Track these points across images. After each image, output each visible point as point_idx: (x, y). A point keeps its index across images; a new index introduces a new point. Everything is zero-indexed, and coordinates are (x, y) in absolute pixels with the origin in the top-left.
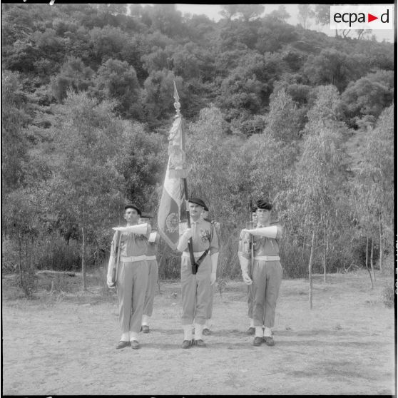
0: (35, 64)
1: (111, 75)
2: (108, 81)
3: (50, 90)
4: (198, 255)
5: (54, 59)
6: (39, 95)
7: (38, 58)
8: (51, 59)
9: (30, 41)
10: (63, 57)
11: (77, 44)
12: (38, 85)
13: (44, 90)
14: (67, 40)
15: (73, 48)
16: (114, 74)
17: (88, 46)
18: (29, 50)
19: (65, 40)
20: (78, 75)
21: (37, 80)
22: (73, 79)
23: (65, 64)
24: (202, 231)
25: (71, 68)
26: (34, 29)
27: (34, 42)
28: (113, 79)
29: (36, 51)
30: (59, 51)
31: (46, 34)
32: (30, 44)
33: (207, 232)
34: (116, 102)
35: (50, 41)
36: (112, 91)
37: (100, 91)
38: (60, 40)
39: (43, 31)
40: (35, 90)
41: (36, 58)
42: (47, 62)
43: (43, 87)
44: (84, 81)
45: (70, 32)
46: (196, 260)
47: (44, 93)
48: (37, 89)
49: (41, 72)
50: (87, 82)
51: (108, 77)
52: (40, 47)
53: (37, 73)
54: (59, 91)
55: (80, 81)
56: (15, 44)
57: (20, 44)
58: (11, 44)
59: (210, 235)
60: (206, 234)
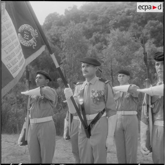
1: (151, 28)
2: (150, 31)
4: (91, 117)
8: (125, 26)
9: (116, 20)
10: (130, 24)
11: (136, 17)
14: (131, 16)
15: (134, 19)
16: (152, 27)
17: (140, 17)
18: (115, 24)
19: (130, 17)
20: (136, 31)
22: (134, 33)
23: (130, 27)
24: (93, 92)
25: (133, 28)
26: (117, 15)
27: (117, 20)
28: (152, 29)
29: (118, 24)
30: (128, 22)
31: (122, 16)
32: (116, 21)
33: (99, 92)
34: (153, 40)
35: (124, 18)
36: (152, 35)
37: (146, 36)
38: (128, 17)
39: (121, 15)
44: (138, 33)
45: (132, 13)
46: (89, 123)
50: (140, 33)
51: (149, 29)
52: (120, 22)
55: (137, 33)
56: (110, 22)
57: (112, 22)
58: (108, 23)
59: (104, 96)
60: (97, 95)
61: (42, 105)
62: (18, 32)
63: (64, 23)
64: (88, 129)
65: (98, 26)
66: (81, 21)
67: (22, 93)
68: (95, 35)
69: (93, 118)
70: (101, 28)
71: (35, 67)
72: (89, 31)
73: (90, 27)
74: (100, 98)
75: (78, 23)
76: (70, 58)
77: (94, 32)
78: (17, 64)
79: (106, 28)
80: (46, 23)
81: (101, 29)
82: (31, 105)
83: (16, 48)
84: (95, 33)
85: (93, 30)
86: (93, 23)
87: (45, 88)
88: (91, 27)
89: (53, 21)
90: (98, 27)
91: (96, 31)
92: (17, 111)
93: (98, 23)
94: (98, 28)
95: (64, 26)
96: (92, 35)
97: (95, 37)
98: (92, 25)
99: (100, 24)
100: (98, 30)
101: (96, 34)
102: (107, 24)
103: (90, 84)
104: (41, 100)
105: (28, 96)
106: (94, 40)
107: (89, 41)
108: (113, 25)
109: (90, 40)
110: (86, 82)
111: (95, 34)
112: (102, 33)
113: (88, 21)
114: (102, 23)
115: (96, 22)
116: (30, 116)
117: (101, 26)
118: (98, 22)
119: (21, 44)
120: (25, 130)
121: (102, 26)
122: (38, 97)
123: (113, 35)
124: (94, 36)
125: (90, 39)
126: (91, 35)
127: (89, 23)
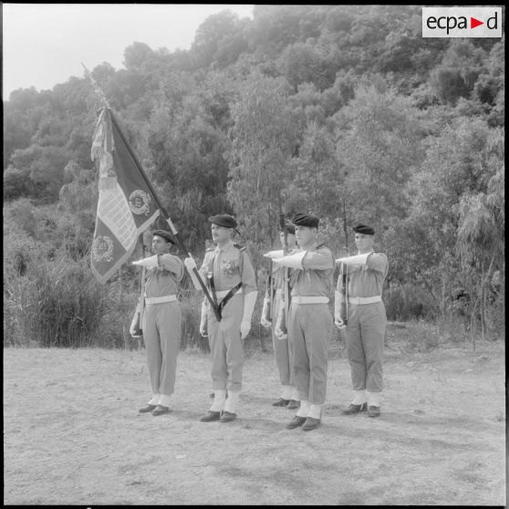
0: (412, 58)
3: (430, 88)
4: (221, 295)
5: (437, 47)
6: (416, 98)
7: (416, 51)
8: (433, 47)
9: (406, 30)
12: (416, 85)
13: (423, 89)
18: (404, 42)
20: (465, 63)
21: (416, 78)
22: (459, 69)
23: (448, 51)
25: (456, 55)
27: (410, 31)
29: (413, 41)
32: (406, 34)
33: (232, 262)
40: (413, 92)
41: (412, 50)
42: (428, 52)
43: (422, 86)
44: (472, 69)
47: (423, 93)
48: (415, 90)
49: (420, 68)
50: (477, 69)
52: (418, 36)
53: (415, 70)
54: (440, 88)
55: (468, 69)
56: (387, 38)
57: (393, 36)
58: (383, 39)
59: (238, 267)
60: (229, 266)
61: (161, 278)
62: (128, 201)
63: (251, 43)
64: (218, 310)
65: (352, 49)
66: (301, 36)
67: (134, 263)
68: (342, 78)
69: (224, 296)
70: (362, 55)
71: (165, 185)
72: (324, 66)
73: (328, 53)
74: (233, 270)
75: (293, 43)
76: (251, 163)
77: (339, 68)
78: (130, 237)
79: (375, 54)
80: (199, 44)
81: (363, 58)
82: (146, 280)
83: (128, 220)
84: (342, 71)
85: (336, 62)
86: (337, 41)
87: (165, 256)
88: (332, 54)
89: (221, 38)
90: (353, 51)
91: (344, 65)
92: (122, 296)
93: (351, 42)
94: (352, 55)
95: (251, 52)
96: (335, 77)
97: (342, 85)
98: (334, 48)
99: (359, 44)
100: (354, 63)
101: (346, 77)
102: (380, 43)
103: (222, 251)
104: (160, 272)
105: (142, 267)
106: (339, 92)
107: (326, 98)
108: (398, 44)
109: (328, 96)
110: (217, 249)
111: (343, 76)
112: (365, 69)
113: (322, 36)
114: (365, 41)
115: (346, 38)
116: (145, 295)
117: (361, 49)
118: (352, 37)
119: (133, 214)
120: (139, 314)
121: (366, 50)
122: (155, 269)
123: (363, 102)
124: (338, 80)
125: (326, 91)
126: (330, 79)
127: (326, 42)
